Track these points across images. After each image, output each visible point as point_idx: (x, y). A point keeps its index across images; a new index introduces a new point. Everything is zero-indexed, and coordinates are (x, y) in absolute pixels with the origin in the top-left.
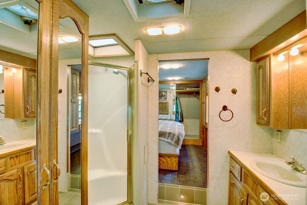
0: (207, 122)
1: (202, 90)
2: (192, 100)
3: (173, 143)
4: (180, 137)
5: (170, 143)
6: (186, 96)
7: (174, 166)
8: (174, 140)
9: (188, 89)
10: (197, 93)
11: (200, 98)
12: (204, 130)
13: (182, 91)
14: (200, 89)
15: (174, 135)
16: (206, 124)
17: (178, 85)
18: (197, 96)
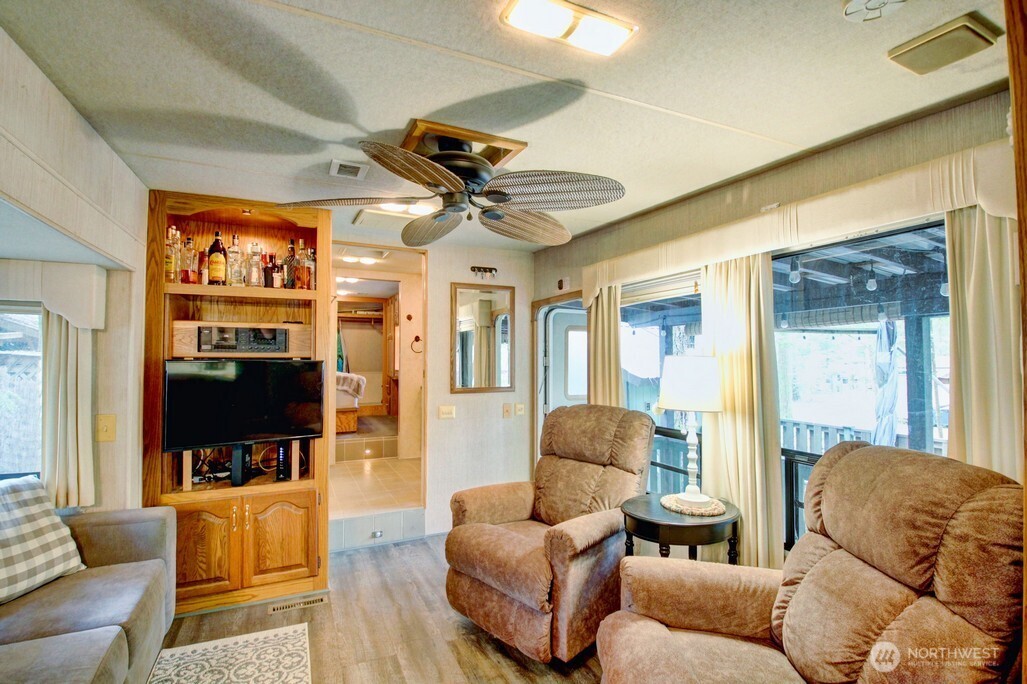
0: (397, 368)
1: (388, 316)
2: (368, 334)
3: (351, 391)
4: (361, 383)
5: (346, 391)
6: (356, 325)
7: (352, 426)
8: (353, 387)
9: (361, 313)
10: (379, 321)
11: (384, 331)
12: (392, 385)
13: (349, 315)
14: (383, 313)
15: (352, 380)
16: (396, 372)
17: (341, 304)
18: (378, 327)
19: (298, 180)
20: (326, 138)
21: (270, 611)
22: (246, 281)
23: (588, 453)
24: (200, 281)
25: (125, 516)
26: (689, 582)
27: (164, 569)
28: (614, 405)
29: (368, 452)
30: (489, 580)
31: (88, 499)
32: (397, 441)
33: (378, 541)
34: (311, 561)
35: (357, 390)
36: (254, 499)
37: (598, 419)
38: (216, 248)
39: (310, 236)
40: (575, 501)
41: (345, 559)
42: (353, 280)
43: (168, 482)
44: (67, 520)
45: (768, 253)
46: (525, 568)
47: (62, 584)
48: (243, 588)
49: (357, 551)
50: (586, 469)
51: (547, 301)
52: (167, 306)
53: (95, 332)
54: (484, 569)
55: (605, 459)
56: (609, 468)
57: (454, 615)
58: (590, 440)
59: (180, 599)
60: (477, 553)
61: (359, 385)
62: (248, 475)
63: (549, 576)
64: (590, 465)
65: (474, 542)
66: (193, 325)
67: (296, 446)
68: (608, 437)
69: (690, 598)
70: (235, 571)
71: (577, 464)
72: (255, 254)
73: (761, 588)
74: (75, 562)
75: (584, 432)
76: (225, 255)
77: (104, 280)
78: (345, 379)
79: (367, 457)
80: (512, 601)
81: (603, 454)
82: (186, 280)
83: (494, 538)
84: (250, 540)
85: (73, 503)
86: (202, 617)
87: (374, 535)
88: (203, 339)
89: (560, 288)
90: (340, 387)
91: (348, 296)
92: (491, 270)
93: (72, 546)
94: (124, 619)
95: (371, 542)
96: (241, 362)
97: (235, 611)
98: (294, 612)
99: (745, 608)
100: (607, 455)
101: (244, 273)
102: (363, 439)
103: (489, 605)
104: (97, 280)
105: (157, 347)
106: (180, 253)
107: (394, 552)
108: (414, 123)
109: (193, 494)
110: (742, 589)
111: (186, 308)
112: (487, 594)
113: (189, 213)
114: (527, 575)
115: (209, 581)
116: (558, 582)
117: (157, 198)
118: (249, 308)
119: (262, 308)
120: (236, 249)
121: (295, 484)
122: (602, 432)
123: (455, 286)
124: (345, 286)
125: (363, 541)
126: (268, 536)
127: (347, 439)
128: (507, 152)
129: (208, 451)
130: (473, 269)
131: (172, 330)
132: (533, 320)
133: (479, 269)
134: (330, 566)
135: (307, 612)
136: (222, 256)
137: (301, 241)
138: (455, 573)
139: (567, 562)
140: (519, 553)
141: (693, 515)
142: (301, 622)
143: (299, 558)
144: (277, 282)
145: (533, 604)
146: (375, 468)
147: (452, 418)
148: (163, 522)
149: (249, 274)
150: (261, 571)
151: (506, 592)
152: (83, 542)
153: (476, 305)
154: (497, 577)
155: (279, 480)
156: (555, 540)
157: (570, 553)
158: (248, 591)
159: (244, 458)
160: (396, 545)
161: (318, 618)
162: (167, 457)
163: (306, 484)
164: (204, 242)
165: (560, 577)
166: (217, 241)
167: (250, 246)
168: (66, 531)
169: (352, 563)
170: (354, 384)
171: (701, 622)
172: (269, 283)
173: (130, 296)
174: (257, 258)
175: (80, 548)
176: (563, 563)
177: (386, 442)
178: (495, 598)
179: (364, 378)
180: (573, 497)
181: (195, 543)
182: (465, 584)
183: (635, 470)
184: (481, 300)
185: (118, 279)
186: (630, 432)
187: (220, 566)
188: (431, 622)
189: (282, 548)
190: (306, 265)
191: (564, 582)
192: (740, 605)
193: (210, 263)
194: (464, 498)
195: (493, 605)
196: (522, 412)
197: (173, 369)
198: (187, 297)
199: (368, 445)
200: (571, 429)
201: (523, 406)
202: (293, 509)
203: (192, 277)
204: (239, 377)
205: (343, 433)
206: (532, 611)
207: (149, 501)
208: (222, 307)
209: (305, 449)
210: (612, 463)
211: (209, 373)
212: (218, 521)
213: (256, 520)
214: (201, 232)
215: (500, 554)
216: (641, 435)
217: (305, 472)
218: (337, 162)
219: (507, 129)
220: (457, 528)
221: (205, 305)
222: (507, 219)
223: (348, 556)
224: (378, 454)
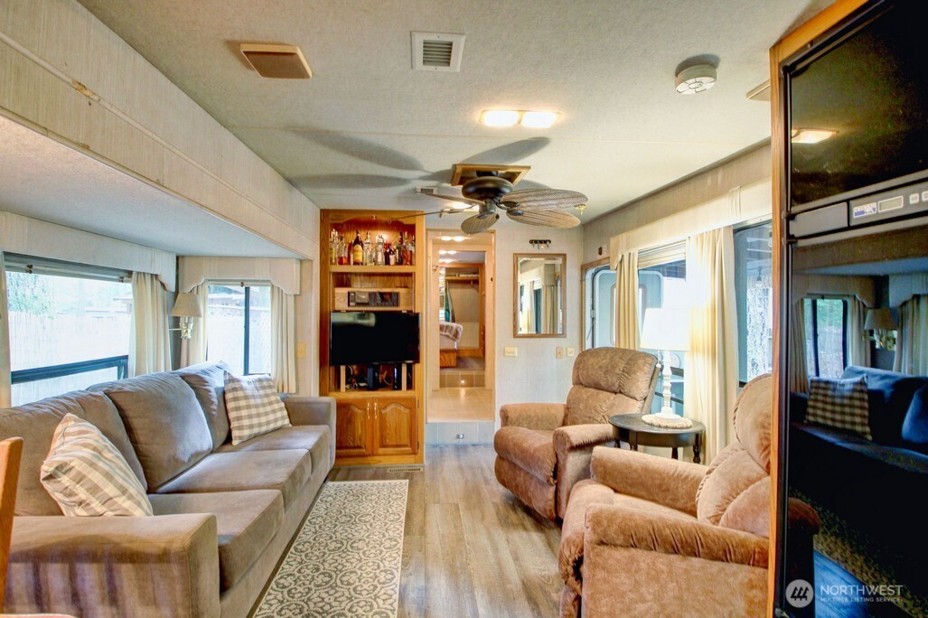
1: (481, 278)
2: (468, 292)
3: (451, 336)
4: (459, 330)
5: (448, 336)
6: (460, 285)
7: (453, 361)
8: (453, 333)
9: (463, 276)
10: (476, 282)
11: (479, 290)
13: (454, 278)
14: (478, 276)
15: (452, 328)
17: (448, 270)
18: (476, 286)
19: (399, 198)
20: (409, 178)
21: (388, 471)
22: (375, 261)
23: (603, 384)
24: (349, 263)
25: (310, 400)
26: (635, 465)
27: (330, 431)
28: (632, 348)
29: (463, 382)
30: (518, 463)
31: (293, 390)
32: (484, 375)
33: (461, 441)
34: (414, 445)
35: (456, 335)
36: (380, 400)
37: (612, 358)
38: (358, 241)
39: (411, 229)
40: (590, 417)
41: (438, 450)
42: (452, 252)
43: (333, 386)
44: (283, 400)
45: (730, 227)
46: (538, 454)
47: (281, 431)
48: (373, 455)
49: (446, 446)
50: (601, 395)
51: (591, 265)
52: (331, 280)
53: (295, 296)
54: (515, 454)
55: (615, 388)
56: (619, 395)
57: (501, 488)
58: (604, 373)
59: (338, 457)
60: (511, 444)
61: (457, 332)
62: (376, 386)
63: (554, 460)
64: (605, 393)
65: (510, 437)
66: (345, 291)
67: (404, 369)
68: (617, 371)
69: (635, 476)
70: (368, 444)
71: (596, 391)
72: (379, 243)
73: (692, 476)
74: (287, 421)
75: (600, 367)
76: (362, 246)
77: (299, 266)
78: (447, 327)
79: (462, 386)
80: (532, 477)
81: (614, 385)
82: (341, 263)
83: (523, 436)
84: (377, 425)
85: (286, 391)
86: (350, 470)
87: (458, 437)
88: (351, 299)
89: (600, 253)
90: (444, 333)
91: (452, 263)
92: (545, 242)
93: (285, 413)
94: (310, 448)
95: (456, 441)
96: (377, 313)
97: (368, 469)
98: (402, 475)
99: (677, 488)
100: (616, 385)
101: (374, 256)
102: (460, 372)
103: (518, 478)
104: (296, 267)
105: (326, 304)
106: (338, 246)
107: (471, 449)
108: (455, 166)
109: (346, 394)
110: (676, 474)
111: (343, 280)
112: (518, 472)
113: (341, 222)
114: (539, 458)
115: (354, 447)
116: (560, 466)
117: (325, 213)
118: (378, 278)
119: (386, 278)
120: (368, 241)
121: (404, 393)
122: (613, 368)
123: (516, 256)
124: (448, 256)
125: (450, 439)
126: (388, 425)
127: (448, 372)
128: (519, 173)
129: (355, 367)
130: (531, 242)
131: (334, 293)
132: (582, 280)
133: (536, 242)
134: (425, 450)
135: (408, 475)
136: (360, 247)
137: (406, 233)
138: (500, 458)
139: (566, 452)
140: (537, 445)
141: (660, 426)
142: (405, 478)
143: (406, 440)
144: (392, 262)
145: (541, 478)
146: (468, 394)
147: (515, 357)
148: (329, 404)
149: (376, 256)
150: (383, 446)
151: (528, 470)
152: (290, 411)
153: (542, 268)
154: (522, 460)
155: (394, 389)
156: (559, 437)
157: (568, 446)
158: (377, 458)
159: (374, 374)
160: (474, 445)
161: (416, 478)
162: (332, 369)
163: (410, 393)
164: (351, 237)
165: (562, 462)
166: (358, 237)
167: (377, 238)
168: (283, 405)
169: (441, 452)
170: (454, 330)
171: (643, 493)
172: (387, 262)
173: (312, 274)
174: (380, 246)
175: (289, 414)
176: (563, 453)
177: (476, 376)
178: (522, 475)
179: (461, 327)
180: (588, 415)
181: (347, 424)
182: (506, 465)
183: (638, 397)
184: (546, 265)
185: (306, 265)
186: (635, 368)
187: (360, 439)
188: (485, 490)
189: (396, 432)
190: (410, 249)
191: (564, 465)
192: (672, 485)
193: (354, 251)
194: (508, 410)
195: (520, 479)
196: (573, 355)
197: (335, 318)
198: (342, 273)
199: (463, 377)
200: (592, 365)
201: (573, 349)
202: (402, 409)
203: (344, 261)
204: (376, 323)
205: (446, 367)
206: (542, 484)
207: (322, 393)
208: (362, 278)
209: (410, 371)
210: (619, 391)
211: (360, 321)
212: (360, 412)
213: (380, 413)
214: (349, 230)
215: (525, 445)
216: (643, 370)
217: (410, 386)
218: (419, 188)
219: (515, 161)
220: (504, 428)
221: (353, 277)
222: (526, 214)
223: (439, 449)
224: (470, 384)
